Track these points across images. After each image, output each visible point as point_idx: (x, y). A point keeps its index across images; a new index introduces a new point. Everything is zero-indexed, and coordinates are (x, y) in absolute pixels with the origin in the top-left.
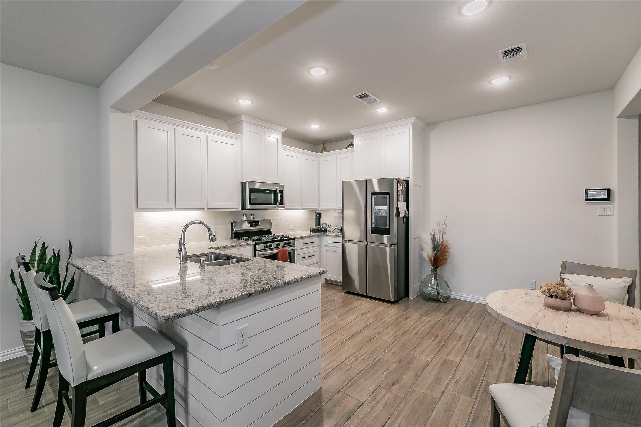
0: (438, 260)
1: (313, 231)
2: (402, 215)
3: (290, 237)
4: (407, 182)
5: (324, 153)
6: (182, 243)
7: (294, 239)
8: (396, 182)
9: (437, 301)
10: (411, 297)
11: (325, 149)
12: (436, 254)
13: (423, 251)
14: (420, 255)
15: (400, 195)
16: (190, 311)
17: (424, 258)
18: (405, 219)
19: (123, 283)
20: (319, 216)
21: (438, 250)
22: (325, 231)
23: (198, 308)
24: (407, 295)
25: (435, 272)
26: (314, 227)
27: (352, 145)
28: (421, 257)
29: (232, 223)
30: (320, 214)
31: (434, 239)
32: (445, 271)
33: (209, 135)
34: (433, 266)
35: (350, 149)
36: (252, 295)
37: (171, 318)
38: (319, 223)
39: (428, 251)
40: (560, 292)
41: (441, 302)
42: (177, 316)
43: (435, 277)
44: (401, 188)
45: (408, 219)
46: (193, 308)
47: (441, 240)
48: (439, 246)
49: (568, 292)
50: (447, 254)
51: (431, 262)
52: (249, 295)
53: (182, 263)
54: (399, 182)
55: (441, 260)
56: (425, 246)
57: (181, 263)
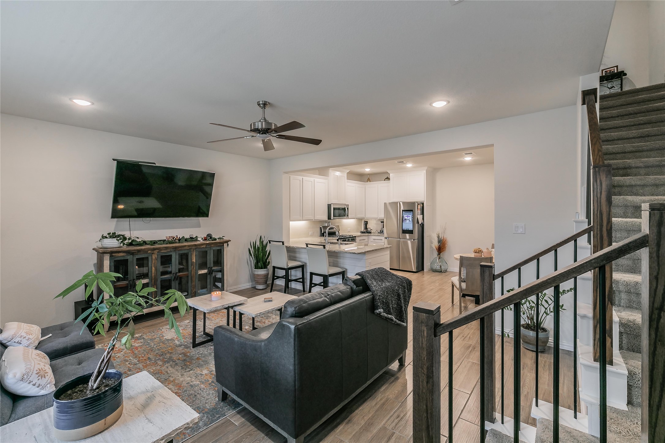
0: (441, 249)
1: (362, 232)
2: (420, 223)
3: (353, 236)
4: (423, 204)
5: (369, 183)
7: (355, 237)
8: (416, 204)
9: (441, 272)
10: (425, 270)
11: (369, 180)
12: (440, 245)
13: (432, 244)
14: (430, 246)
15: (419, 211)
17: (433, 248)
18: (422, 225)
20: (366, 223)
21: (441, 243)
22: (370, 233)
24: (423, 269)
25: (439, 256)
26: (363, 229)
27: (388, 179)
28: (431, 247)
29: (321, 228)
30: (367, 222)
31: (438, 237)
32: (445, 255)
33: (315, 179)
34: (438, 252)
35: (387, 181)
38: (366, 228)
39: (436, 244)
40: (478, 251)
41: (443, 272)
43: (439, 258)
44: (419, 207)
45: (423, 225)
47: (442, 237)
48: (441, 241)
49: (481, 251)
50: (446, 245)
51: (437, 250)
54: (418, 204)
55: (443, 249)
56: (433, 241)
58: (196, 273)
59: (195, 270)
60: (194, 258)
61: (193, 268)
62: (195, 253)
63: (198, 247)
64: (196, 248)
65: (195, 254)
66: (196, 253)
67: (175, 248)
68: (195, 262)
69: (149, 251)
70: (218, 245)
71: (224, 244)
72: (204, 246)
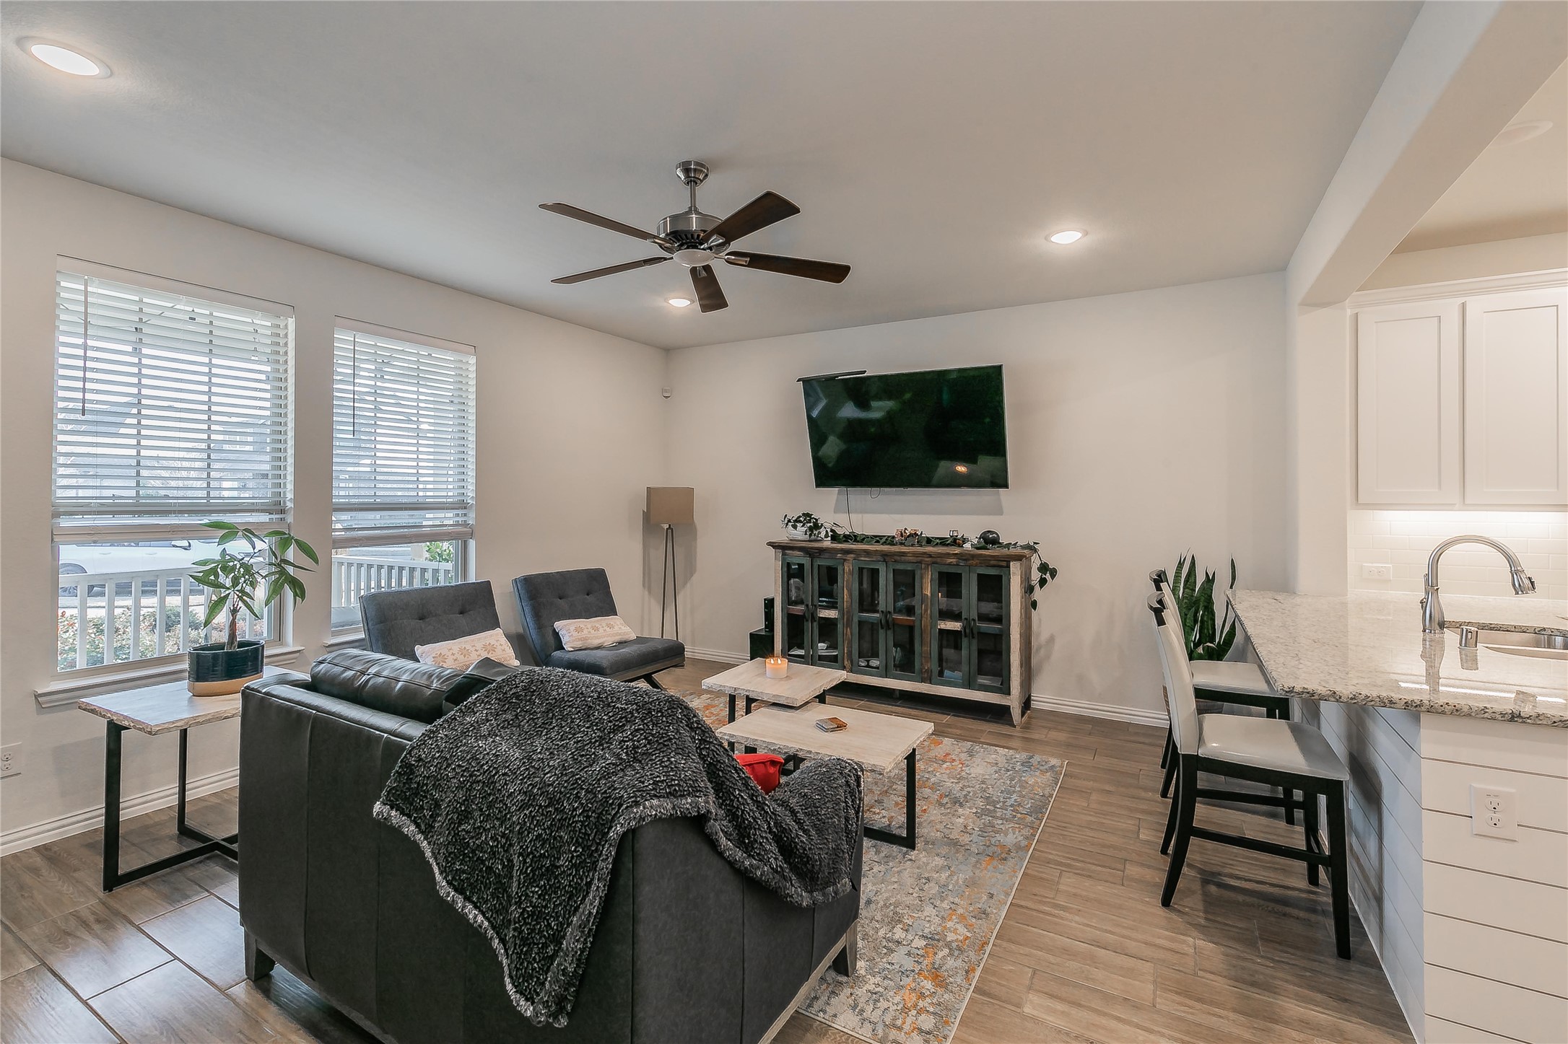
6: (1432, 585)
16: (1335, 693)
19: (1272, 635)
23: (1355, 695)
36: (1524, 722)
37: (1296, 692)
42: (1308, 693)
46: (1344, 691)
52: (1513, 717)
53: (1427, 631)
57: (1425, 631)
58: (934, 625)
59: (929, 616)
60: (927, 586)
61: (926, 610)
62: (930, 573)
63: (939, 560)
64: (933, 563)
65: (930, 577)
66: (932, 576)
67: (885, 556)
68: (929, 595)
69: (839, 555)
70: (992, 562)
71: (1011, 563)
72: (953, 561)
